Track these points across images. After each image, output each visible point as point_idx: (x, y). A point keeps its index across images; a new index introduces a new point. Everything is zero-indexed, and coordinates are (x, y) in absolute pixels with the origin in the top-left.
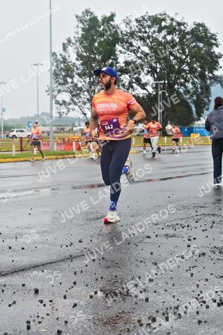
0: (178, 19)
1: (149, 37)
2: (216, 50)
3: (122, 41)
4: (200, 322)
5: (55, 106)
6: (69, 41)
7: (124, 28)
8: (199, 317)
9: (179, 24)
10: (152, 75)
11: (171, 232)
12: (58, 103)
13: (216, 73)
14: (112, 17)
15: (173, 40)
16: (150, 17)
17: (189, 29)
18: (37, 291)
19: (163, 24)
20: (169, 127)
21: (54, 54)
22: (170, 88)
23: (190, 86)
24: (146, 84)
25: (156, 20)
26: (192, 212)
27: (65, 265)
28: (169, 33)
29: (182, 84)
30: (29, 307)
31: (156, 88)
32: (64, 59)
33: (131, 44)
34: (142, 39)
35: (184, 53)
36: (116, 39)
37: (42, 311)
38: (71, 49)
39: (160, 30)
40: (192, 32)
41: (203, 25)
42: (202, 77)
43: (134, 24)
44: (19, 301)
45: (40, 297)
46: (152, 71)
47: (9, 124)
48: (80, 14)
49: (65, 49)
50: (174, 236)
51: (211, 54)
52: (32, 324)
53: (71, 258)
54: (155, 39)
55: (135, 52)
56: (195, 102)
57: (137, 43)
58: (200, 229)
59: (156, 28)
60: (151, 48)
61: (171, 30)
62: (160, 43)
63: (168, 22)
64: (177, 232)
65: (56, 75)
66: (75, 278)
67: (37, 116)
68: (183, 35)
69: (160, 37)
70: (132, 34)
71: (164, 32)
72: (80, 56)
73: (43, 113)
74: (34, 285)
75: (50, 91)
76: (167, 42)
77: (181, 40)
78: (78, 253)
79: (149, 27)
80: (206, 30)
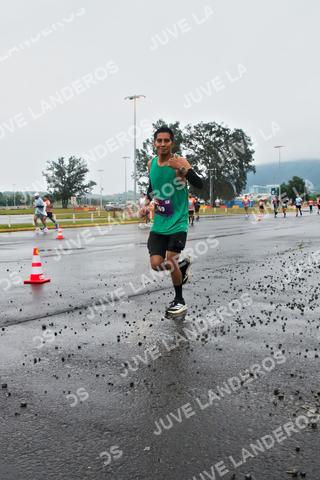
0: (224, 126)
1: (203, 138)
2: (250, 148)
3: (185, 141)
4: (238, 337)
5: (138, 186)
6: (148, 141)
7: (185, 132)
8: (238, 334)
9: (224, 130)
10: (206, 165)
11: (219, 274)
12: (139, 184)
13: (250, 163)
14: (177, 125)
15: (220, 141)
16: (204, 125)
17: (231, 133)
18: (124, 315)
19: (213, 129)
20: (218, 201)
21: (137, 151)
22: (218, 173)
23: (232, 172)
24: (201, 171)
25: (208, 127)
26: (234, 261)
27: (143, 298)
28: (217, 136)
29: (226, 171)
30: (119, 326)
31: (208, 174)
32: (144, 153)
33: (191, 144)
34: (198, 139)
35: (228, 149)
36: (181, 140)
37: (128, 329)
38: (149, 147)
39: (211, 134)
40: (234, 135)
41: (240, 131)
42: (241, 166)
43: (193, 129)
44: (112, 322)
45: (127, 319)
46: (206, 162)
47: (107, 199)
48: (155, 123)
49: (145, 146)
50: (220, 277)
51: (247, 150)
52: (121, 338)
53: (149, 292)
54: (208, 140)
55: (193, 149)
56: (235, 184)
57: (195, 142)
58: (239, 273)
59: (208, 132)
60: (204, 146)
61: (219, 134)
62: (211, 143)
63: (217, 128)
64: (223, 275)
65: (138, 165)
66: (151, 306)
67: (125, 194)
68: (227, 137)
69: (211, 138)
70: (192, 136)
71: (214, 135)
72: (155, 152)
73: (130, 192)
74: (123, 311)
75: (135, 176)
76: (216, 142)
77: (226, 140)
78: (154, 289)
79: (204, 132)
80: (243, 134)
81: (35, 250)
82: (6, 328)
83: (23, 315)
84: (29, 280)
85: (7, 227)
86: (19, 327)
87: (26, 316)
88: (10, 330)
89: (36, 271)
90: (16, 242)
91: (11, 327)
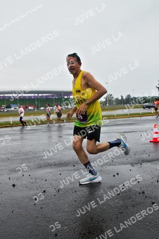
81: (155, 125)
82: (142, 164)
83: (150, 158)
84: (152, 140)
85: (139, 114)
86: (149, 164)
87: (152, 158)
88: (144, 165)
89: (155, 136)
90: (145, 122)
91: (145, 163)
